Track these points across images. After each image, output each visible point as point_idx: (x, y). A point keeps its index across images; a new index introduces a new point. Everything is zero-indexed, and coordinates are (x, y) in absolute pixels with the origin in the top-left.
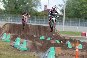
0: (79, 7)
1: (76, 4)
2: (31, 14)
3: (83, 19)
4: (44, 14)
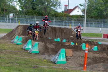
0: (102, 7)
1: (99, 4)
2: (50, 15)
3: (107, 20)
4: (64, 15)
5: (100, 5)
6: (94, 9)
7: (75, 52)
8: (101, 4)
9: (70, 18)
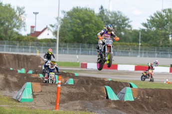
0: (79, 28)
2: (11, 39)
3: (86, 45)
4: (30, 39)
5: (76, 25)
6: (69, 31)
7: (45, 87)
8: (78, 24)
9: (37, 43)
